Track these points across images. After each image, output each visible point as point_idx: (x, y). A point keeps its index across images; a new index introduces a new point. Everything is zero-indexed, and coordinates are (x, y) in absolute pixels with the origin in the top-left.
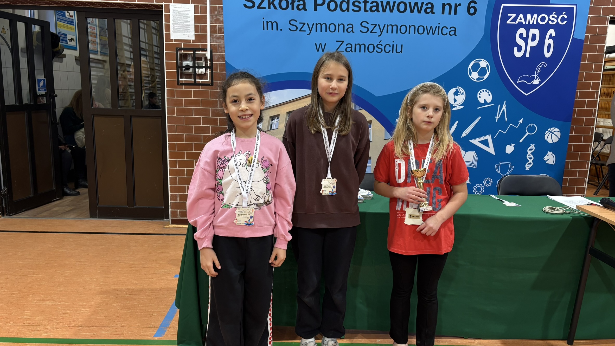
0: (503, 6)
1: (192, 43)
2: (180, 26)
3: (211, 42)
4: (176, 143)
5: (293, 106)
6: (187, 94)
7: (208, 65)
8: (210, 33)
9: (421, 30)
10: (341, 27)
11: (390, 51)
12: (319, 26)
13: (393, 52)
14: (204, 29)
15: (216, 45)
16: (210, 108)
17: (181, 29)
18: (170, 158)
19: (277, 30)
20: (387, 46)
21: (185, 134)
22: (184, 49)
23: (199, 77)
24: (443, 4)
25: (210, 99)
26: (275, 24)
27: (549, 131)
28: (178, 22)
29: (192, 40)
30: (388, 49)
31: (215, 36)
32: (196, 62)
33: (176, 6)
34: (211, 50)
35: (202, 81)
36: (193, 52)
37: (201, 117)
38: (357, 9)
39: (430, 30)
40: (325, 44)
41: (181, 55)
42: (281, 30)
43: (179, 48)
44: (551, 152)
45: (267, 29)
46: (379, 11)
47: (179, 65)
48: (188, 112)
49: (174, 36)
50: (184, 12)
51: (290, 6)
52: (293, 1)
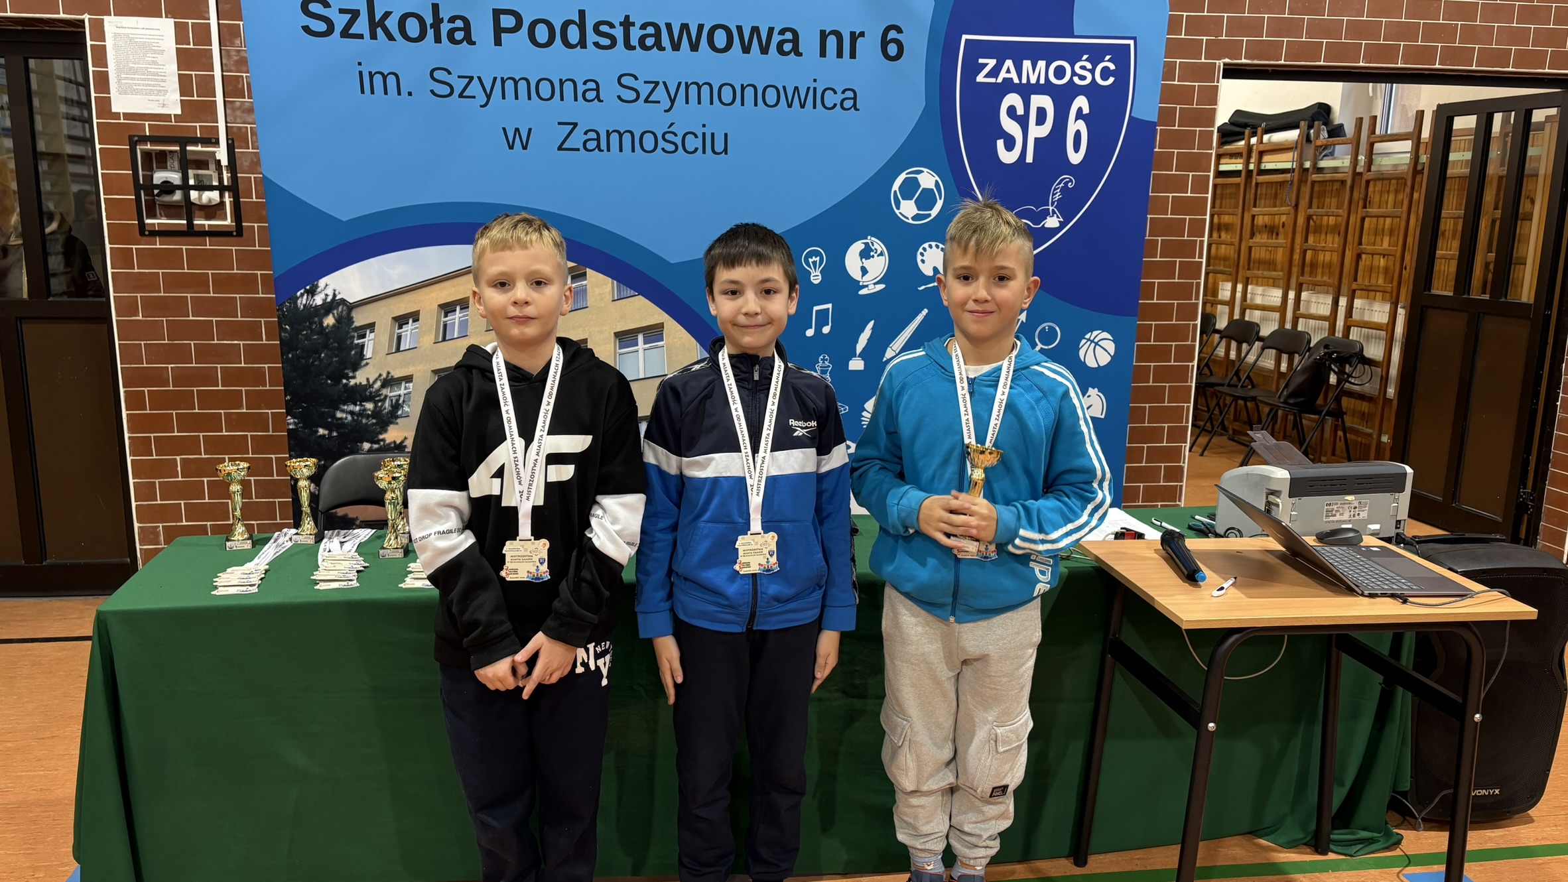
0: (967, 40)
1: (174, 124)
2: (136, 76)
3: (228, 120)
4: (146, 390)
5: (453, 289)
6: (172, 258)
7: (226, 183)
8: (224, 97)
9: (771, 96)
10: (568, 87)
11: (696, 149)
12: (509, 85)
13: (704, 152)
14: (207, 86)
15: (243, 130)
16: (238, 296)
17: (139, 85)
18: (130, 431)
19: (399, 94)
20: (689, 138)
21: (170, 366)
22: (153, 139)
23: (203, 213)
24: (823, 33)
25: (235, 271)
26: (391, 80)
27: (1089, 340)
28: (131, 65)
29: (174, 115)
30: (692, 142)
31: (238, 104)
32: (191, 172)
33: (121, 23)
34: (230, 142)
35: (209, 225)
36: (178, 148)
37: (214, 319)
38: (606, 42)
39: (794, 98)
40: (530, 130)
41: (147, 155)
42: (410, 94)
43: (138, 136)
44: (1096, 389)
45: (372, 92)
46: (662, 49)
47: (141, 182)
48: (178, 306)
49: (121, 103)
50: (147, 40)
51: (430, 33)
52: (437, 21)
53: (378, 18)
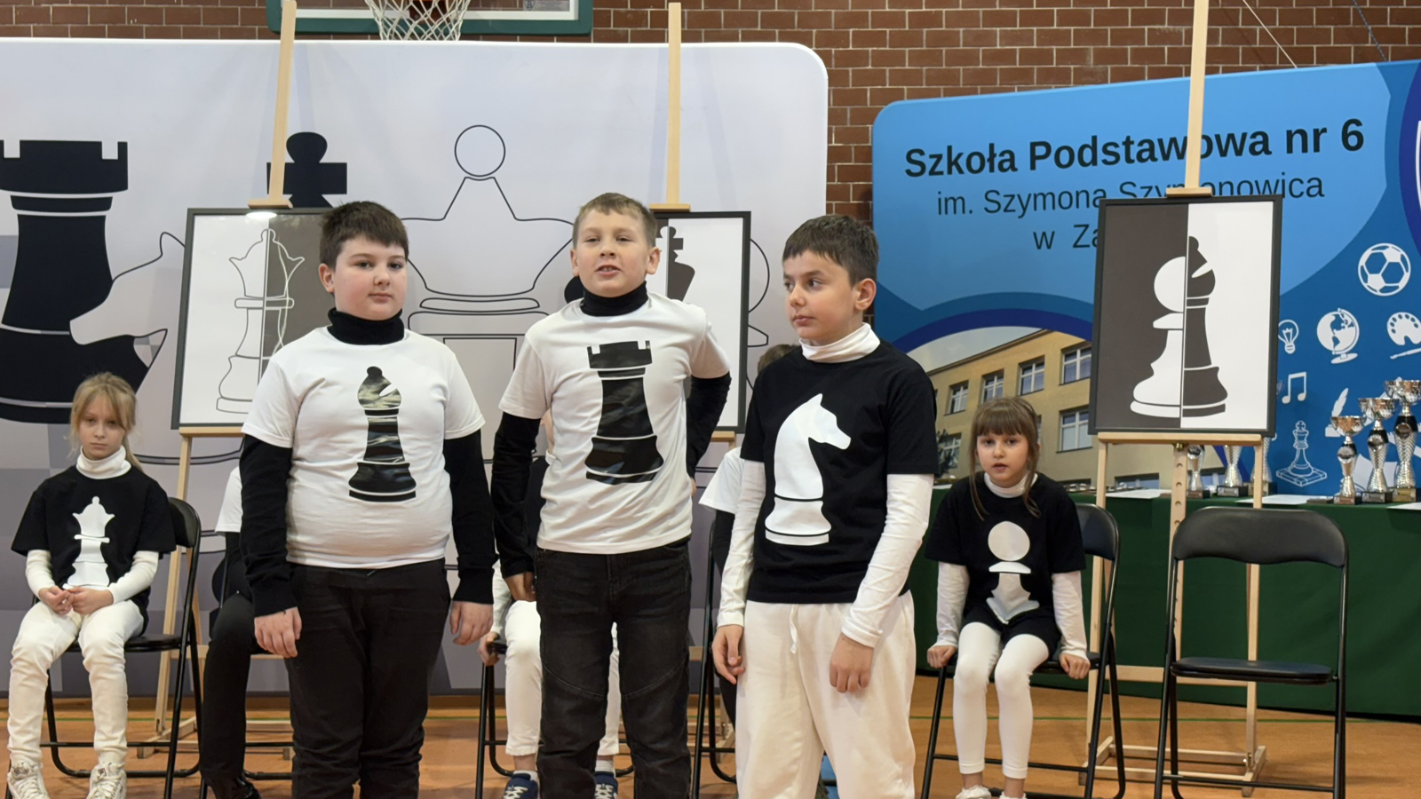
9: (1246, 191)
10: (1083, 197)
12: (1040, 199)
19: (964, 212)
24: (1289, 132)
26: (959, 202)
38: (1112, 159)
39: (1265, 190)
40: (1053, 233)
42: (971, 212)
45: (946, 212)
46: (1154, 159)
51: (987, 165)
52: (992, 155)
53: (954, 157)
